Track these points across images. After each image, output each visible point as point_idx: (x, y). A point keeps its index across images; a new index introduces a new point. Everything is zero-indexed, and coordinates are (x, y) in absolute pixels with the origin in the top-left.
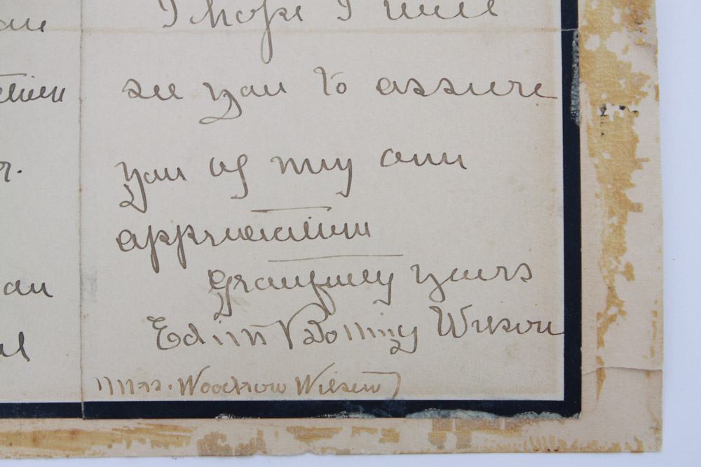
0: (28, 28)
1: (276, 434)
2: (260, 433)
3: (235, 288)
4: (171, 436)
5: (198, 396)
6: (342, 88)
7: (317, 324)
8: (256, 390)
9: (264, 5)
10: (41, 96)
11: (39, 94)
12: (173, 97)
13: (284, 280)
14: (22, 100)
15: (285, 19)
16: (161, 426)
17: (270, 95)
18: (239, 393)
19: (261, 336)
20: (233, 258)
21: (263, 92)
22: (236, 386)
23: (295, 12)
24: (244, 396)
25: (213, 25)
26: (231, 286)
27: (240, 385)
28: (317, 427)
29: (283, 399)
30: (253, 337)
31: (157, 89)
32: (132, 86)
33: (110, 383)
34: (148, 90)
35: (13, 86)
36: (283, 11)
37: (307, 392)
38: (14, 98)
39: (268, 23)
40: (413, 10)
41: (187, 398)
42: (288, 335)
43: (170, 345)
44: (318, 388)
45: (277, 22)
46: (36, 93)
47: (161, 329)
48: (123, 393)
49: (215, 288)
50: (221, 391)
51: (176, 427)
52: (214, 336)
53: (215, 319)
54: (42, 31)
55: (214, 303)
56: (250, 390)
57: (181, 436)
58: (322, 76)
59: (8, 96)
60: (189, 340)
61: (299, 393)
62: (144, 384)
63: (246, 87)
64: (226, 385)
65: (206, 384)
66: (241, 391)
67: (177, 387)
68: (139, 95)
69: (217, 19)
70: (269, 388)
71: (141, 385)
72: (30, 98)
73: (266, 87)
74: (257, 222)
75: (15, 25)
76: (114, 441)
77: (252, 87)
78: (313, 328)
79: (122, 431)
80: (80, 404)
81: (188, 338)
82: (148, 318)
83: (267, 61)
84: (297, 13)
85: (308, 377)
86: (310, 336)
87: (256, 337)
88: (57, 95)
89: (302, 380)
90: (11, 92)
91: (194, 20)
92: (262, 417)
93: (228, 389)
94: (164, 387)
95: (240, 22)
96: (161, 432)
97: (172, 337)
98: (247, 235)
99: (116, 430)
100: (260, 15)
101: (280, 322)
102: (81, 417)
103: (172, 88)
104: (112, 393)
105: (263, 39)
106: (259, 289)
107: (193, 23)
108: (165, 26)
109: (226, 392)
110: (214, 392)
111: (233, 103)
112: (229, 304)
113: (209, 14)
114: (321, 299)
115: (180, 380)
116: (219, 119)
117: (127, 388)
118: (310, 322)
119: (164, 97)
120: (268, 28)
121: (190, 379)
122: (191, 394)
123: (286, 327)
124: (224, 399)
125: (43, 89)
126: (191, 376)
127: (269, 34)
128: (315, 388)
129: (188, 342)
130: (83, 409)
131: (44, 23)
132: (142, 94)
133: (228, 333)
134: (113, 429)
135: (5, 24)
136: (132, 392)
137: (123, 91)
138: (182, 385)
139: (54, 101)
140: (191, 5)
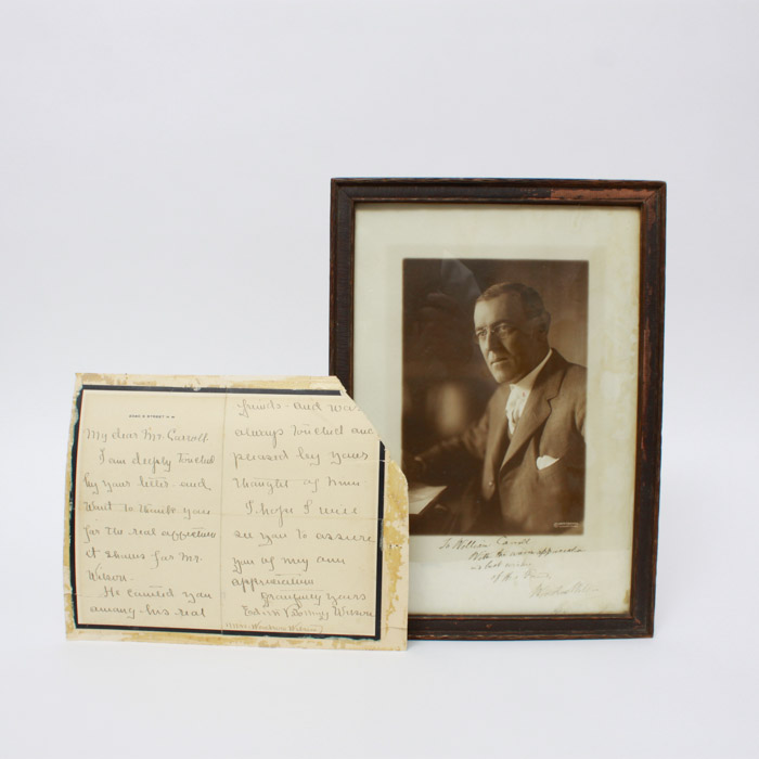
1: (283, 642)
2: (278, 641)
3: (270, 598)
4: (250, 641)
5: (258, 630)
6: (305, 536)
7: (296, 610)
8: (277, 629)
9: (280, 508)
11: (207, 535)
12: (250, 538)
13: (285, 597)
14: (202, 537)
15: (287, 513)
16: (247, 638)
17: (282, 538)
19: (278, 613)
20: (269, 589)
21: (279, 537)
22: (270, 628)
23: (290, 510)
24: (273, 631)
25: (264, 514)
26: (268, 598)
27: (272, 627)
28: (296, 641)
29: (285, 632)
31: (245, 534)
32: (237, 533)
33: (230, 624)
34: (242, 535)
35: (199, 532)
36: (286, 510)
37: (293, 630)
38: (199, 536)
40: (329, 511)
42: (287, 613)
43: (249, 614)
45: (284, 513)
47: (246, 610)
48: (235, 628)
49: (263, 598)
50: (265, 629)
51: (252, 638)
52: (263, 613)
53: (263, 607)
57: (253, 641)
58: (298, 532)
59: (197, 535)
61: (290, 630)
62: (241, 626)
63: (274, 535)
64: (267, 627)
65: (261, 627)
66: (272, 629)
67: (251, 627)
68: (239, 536)
69: (265, 512)
70: (281, 628)
72: (204, 536)
73: (280, 535)
74: (277, 578)
76: (232, 641)
77: (276, 535)
79: (234, 638)
80: (221, 630)
81: (255, 613)
82: (242, 606)
83: (281, 527)
85: (293, 626)
86: (294, 614)
87: (276, 613)
88: (213, 535)
89: (291, 627)
92: (279, 637)
94: (247, 627)
95: (272, 513)
96: (246, 640)
97: (250, 612)
98: (273, 582)
99: (232, 638)
100: (279, 511)
101: (284, 609)
102: (221, 634)
103: (250, 534)
104: (231, 628)
105: (280, 519)
106: (277, 599)
107: (257, 513)
108: (248, 514)
109: (267, 629)
110: (263, 629)
111: (270, 540)
112: (268, 603)
113: (262, 510)
114: (297, 603)
115: (252, 625)
116: (265, 545)
118: (294, 610)
119: (247, 537)
120: (281, 515)
121: (256, 625)
122: (256, 629)
123: (286, 610)
124: (266, 631)
125: (209, 533)
127: (282, 517)
128: (295, 629)
130: (222, 632)
133: (267, 612)
136: (237, 628)
137: (234, 535)
139: (212, 537)
140: (256, 507)
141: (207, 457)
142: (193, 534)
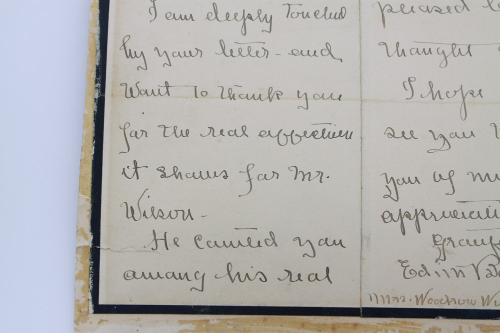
0: (323, 98)
1: (470, 328)
2: (460, 327)
3: (447, 245)
4: (410, 328)
5: (426, 306)
7: (494, 266)
8: (459, 303)
9: (461, 88)
10: (340, 136)
11: (338, 135)
12: (412, 138)
13: (475, 241)
14: (329, 138)
15: (473, 96)
16: (405, 322)
17: (466, 138)
18: (449, 304)
19: (462, 272)
20: (447, 228)
21: (462, 136)
22: (448, 300)
23: (478, 93)
24: (452, 306)
25: (434, 99)
26: (445, 244)
27: (450, 300)
28: (493, 325)
29: (474, 309)
30: (458, 273)
31: (403, 133)
32: (390, 131)
33: (376, 297)
34: (398, 134)
35: (324, 130)
36: (471, 92)
37: (488, 305)
38: (325, 137)
39: (464, 98)
41: (420, 306)
42: (477, 272)
43: (411, 276)
44: (494, 303)
45: (469, 98)
46: (337, 134)
47: (406, 267)
48: (384, 303)
49: (437, 245)
50: (439, 303)
51: (413, 323)
52: (436, 272)
53: (436, 262)
54: (340, 100)
55: (436, 253)
56: (455, 303)
57: (415, 328)
58: (494, 128)
59: (321, 135)
60: (421, 273)
61: (483, 305)
62: (396, 298)
63: (453, 133)
64: (442, 299)
65: (431, 299)
66: (450, 303)
67: (414, 300)
68: (393, 136)
69: (435, 95)
70: (466, 302)
71: (394, 299)
72: (333, 137)
73: (463, 133)
74: (460, 208)
75: (325, 97)
76: (378, 330)
77: (456, 133)
78: (492, 269)
79: (382, 324)
80: (360, 308)
81: (421, 272)
82: (399, 261)
83: (464, 119)
84: (480, 93)
85: (488, 296)
86: (490, 273)
87: (459, 273)
88: (348, 136)
89: (485, 298)
90: (323, 133)
91: (423, 96)
92: (462, 318)
93: (443, 302)
94: (407, 300)
95: (448, 98)
96: (404, 326)
97: (412, 272)
98: (454, 215)
99: (379, 324)
100: (459, 94)
101: (473, 264)
102: (360, 316)
103: (411, 132)
104: (377, 303)
105: (461, 107)
106: (461, 245)
107: (422, 97)
108: (407, 99)
109: (442, 304)
110: (435, 303)
111: (446, 142)
112: (444, 254)
113: (431, 93)
114: (496, 252)
115: (416, 296)
116: (438, 150)
118: (490, 265)
119: (408, 138)
120: (464, 101)
121: (422, 296)
122: (422, 304)
123: (476, 267)
124: (441, 308)
125: (341, 132)
126: (422, 294)
127: (465, 104)
128: (492, 302)
129: (421, 275)
130: (361, 311)
131: (340, 96)
132: (395, 136)
133: (443, 270)
134: (377, 324)
135: (319, 96)
136: (389, 303)
137: (385, 134)
138: (417, 299)
139: (346, 138)
140: (421, 87)
141: (334, 9)
142: (313, 134)
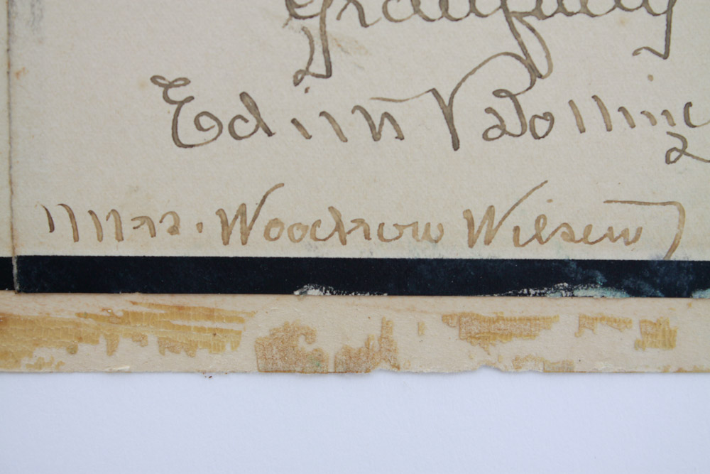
1: (420, 329)
2: (386, 326)
3: (338, 18)
4: (201, 330)
5: (259, 248)
7: (513, 97)
8: (380, 236)
16: (180, 308)
18: (344, 242)
19: (393, 121)
22: (339, 227)
24: (355, 249)
26: (331, 13)
27: (348, 225)
28: (506, 315)
29: (436, 256)
30: (377, 124)
33: (72, 216)
37: (488, 242)
41: (235, 250)
42: (449, 119)
43: (197, 137)
44: (511, 234)
47: (181, 103)
48: (100, 239)
49: (298, 17)
50: (307, 238)
51: (212, 310)
52: (294, 121)
53: (296, 84)
55: (294, 48)
56: (367, 237)
57: (222, 330)
60: (241, 128)
61: (471, 244)
62: (145, 219)
64: (317, 224)
65: (276, 222)
66: (348, 237)
67: (214, 226)
70: (408, 231)
71: (137, 223)
76: (80, 339)
78: (505, 106)
79: (96, 317)
80: (9, 260)
81: (238, 123)
82: (154, 79)
85: (491, 210)
86: (498, 122)
87: (382, 124)
89: (478, 216)
92: (392, 293)
93: (321, 233)
94: (187, 227)
96: (179, 322)
97: (205, 122)
99: (86, 316)
101: (435, 92)
102: (11, 288)
104: (76, 239)
106: (391, 20)
109: (317, 239)
110: (292, 239)
112: (326, 51)
114: (522, 45)
115: (220, 213)
117: (109, 228)
118: (497, 93)
121: (242, 212)
122: (244, 243)
123: (447, 102)
124: (313, 255)
126: (244, 205)
128: (505, 233)
129: (239, 133)
130: (15, 271)
133: (322, 114)
134: (79, 315)
136: (120, 238)
138: (225, 223)
